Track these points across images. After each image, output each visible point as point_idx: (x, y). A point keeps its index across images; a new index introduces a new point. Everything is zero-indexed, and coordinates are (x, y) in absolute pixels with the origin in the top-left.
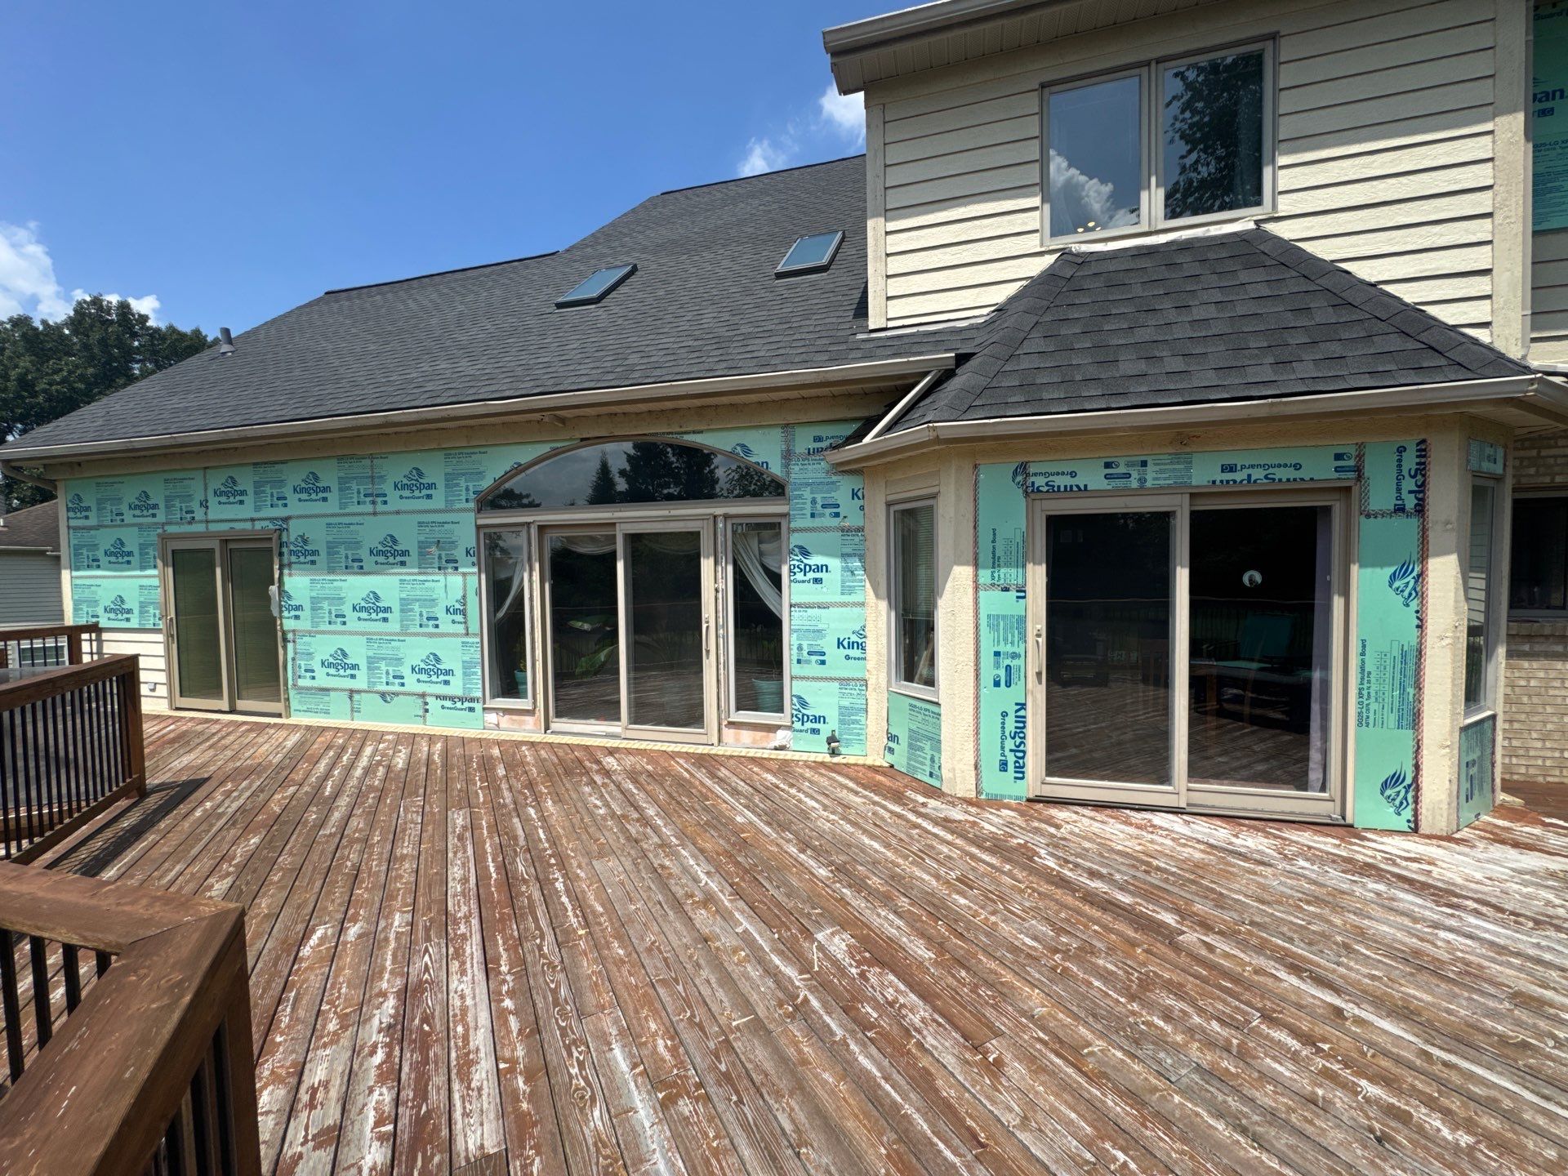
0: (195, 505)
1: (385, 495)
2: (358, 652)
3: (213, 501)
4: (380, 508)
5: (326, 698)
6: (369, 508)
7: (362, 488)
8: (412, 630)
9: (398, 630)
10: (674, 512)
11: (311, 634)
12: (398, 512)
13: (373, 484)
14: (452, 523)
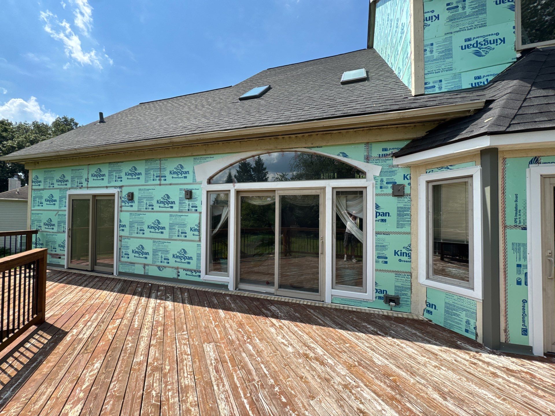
0: (83, 180)
1: (165, 177)
2: (149, 247)
3: (91, 179)
4: (163, 182)
5: (133, 267)
6: (158, 182)
7: (155, 173)
8: (174, 238)
9: (168, 238)
11: (128, 238)
12: (171, 184)
13: (160, 171)
14: (196, 189)
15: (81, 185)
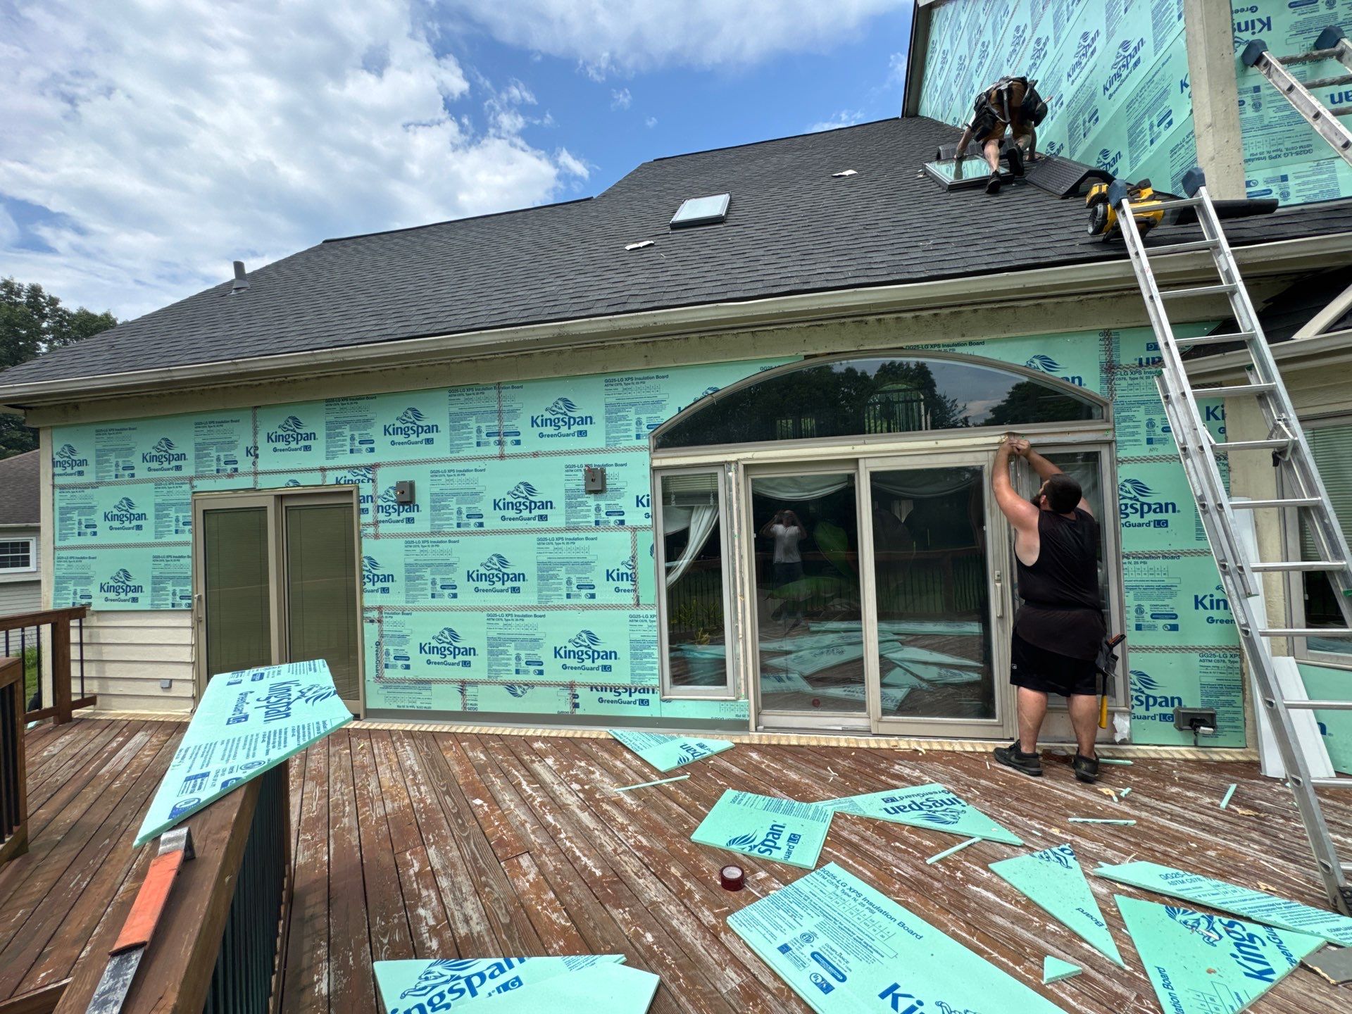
0: (239, 454)
1: (518, 434)
2: (474, 633)
3: (265, 448)
4: (509, 449)
5: (425, 693)
6: (495, 450)
7: (483, 426)
8: (556, 602)
9: (535, 604)
10: (942, 443)
11: (404, 612)
12: (535, 455)
13: (500, 420)
14: (616, 465)
15: (229, 467)
